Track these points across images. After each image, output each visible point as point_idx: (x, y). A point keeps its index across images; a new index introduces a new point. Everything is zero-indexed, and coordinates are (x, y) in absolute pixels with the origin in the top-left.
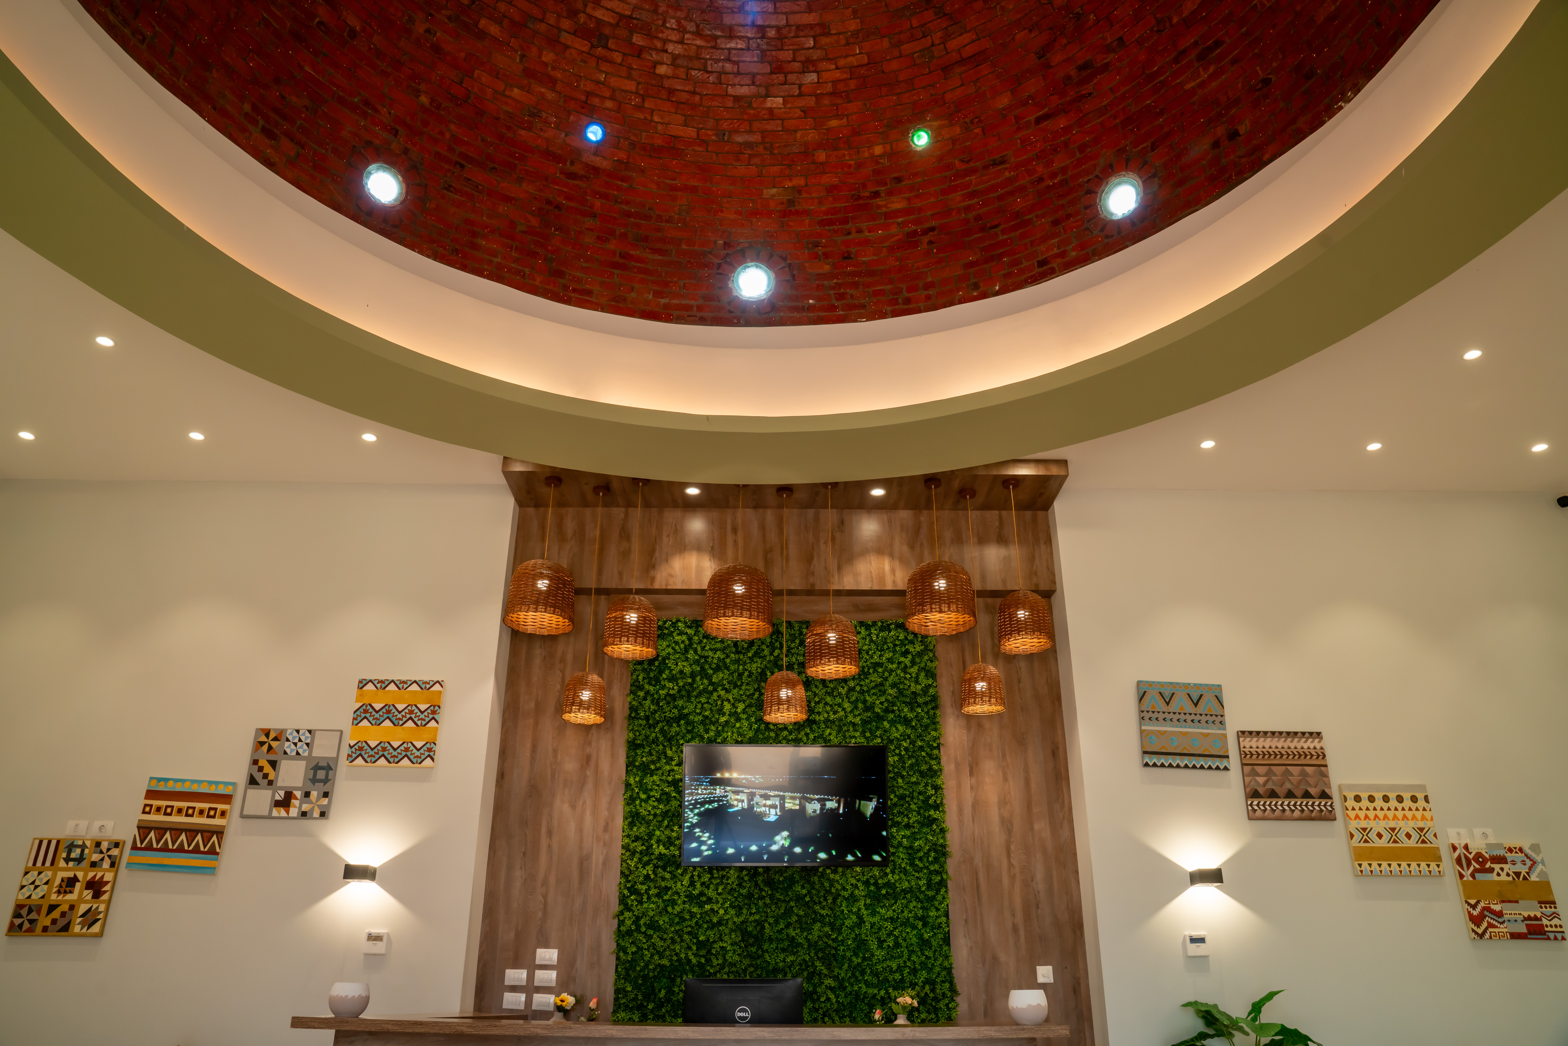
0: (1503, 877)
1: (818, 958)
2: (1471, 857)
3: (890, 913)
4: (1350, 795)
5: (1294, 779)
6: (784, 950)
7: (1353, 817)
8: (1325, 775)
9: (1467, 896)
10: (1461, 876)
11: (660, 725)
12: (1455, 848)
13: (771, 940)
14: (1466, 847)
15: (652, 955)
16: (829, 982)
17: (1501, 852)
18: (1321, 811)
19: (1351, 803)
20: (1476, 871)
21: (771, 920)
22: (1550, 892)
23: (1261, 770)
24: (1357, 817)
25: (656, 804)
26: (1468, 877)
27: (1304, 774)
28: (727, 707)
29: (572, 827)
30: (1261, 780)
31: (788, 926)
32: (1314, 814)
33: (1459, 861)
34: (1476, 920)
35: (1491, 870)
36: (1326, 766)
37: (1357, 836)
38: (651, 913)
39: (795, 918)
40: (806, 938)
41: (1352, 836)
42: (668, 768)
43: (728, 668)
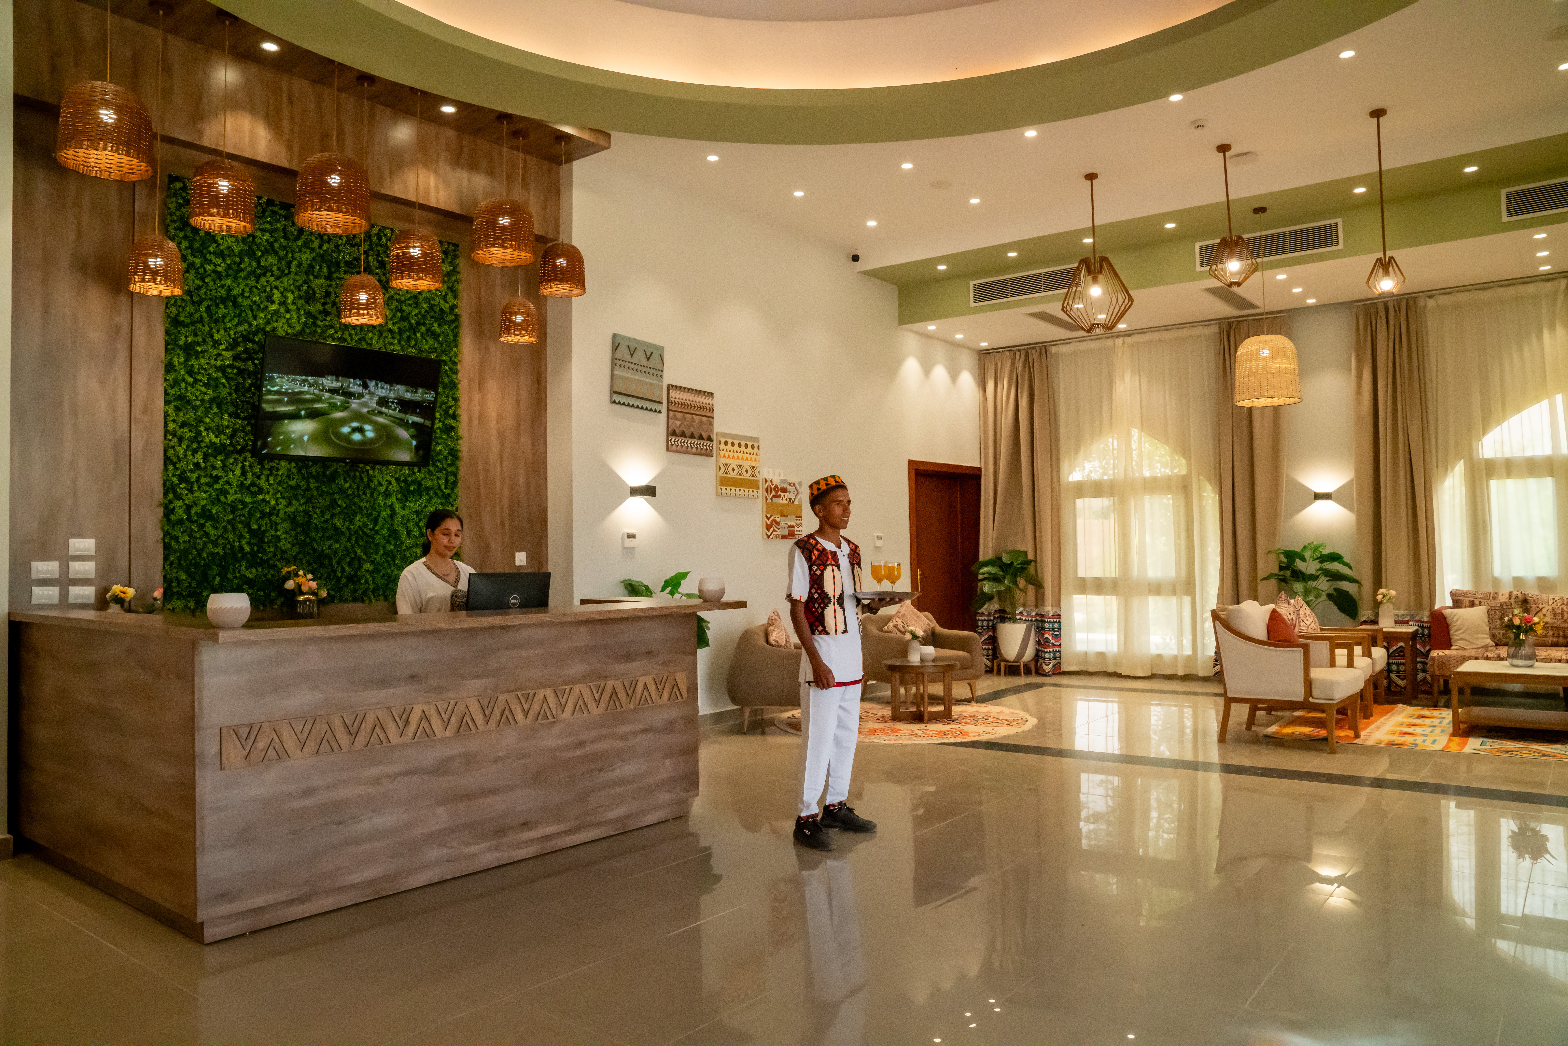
0: (785, 502)
1: (359, 546)
2: (773, 487)
3: (417, 508)
4: (723, 440)
5: (696, 425)
6: (329, 538)
7: (722, 455)
8: (711, 424)
9: (767, 513)
10: (767, 499)
11: (205, 303)
12: (766, 481)
13: (316, 529)
14: (771, 481)
15: (205, 544)
16: (367, 566)
17: (785, 485)
18: (707, 449)
19: (722, 446)
20: (774, 496)
21: (318, 511)
22: (801, 511)
23: (679, 415)
24: (724, 456)
25: (203, 389)
26: (769, 501)
27: (701, 422)
28: (277, 295)
29: (102, 406)
30: (678, 423)
31: (333, 516)
32: (703, 451)
33: (767, 490)
34: (768, 527)
35: (779, 496)
36: (712, 418)
37: (723, 469)
38: (204, 503)
39: (338, 510)
40: (348, 528)
41: (720, 468)
42: (215, 352)
43: (275, 253)
